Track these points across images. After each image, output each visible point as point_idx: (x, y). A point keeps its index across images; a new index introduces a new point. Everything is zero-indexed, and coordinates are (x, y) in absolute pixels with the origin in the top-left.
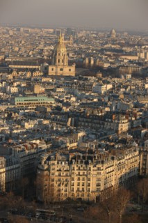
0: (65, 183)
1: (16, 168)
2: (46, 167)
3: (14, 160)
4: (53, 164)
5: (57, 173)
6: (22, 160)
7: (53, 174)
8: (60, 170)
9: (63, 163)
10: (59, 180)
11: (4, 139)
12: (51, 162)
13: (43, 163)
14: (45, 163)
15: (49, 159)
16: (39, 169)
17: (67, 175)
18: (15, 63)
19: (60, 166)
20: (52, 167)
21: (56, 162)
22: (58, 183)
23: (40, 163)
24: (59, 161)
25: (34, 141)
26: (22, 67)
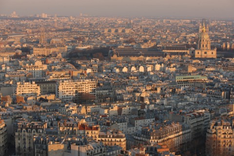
0: (229, 144)
1: (188, 133)
2: (214, 131)
3: (186, 126)
4: (220, 129)
5: (223, 136)
6: (192, 126)
7: (219, 137)
8: (225, 134)
9: (228, 128)
10: (225, 141)
11: (172, 110)
12: (218, 127)
13: (211, 127)
14: (213, 128)
15: (216, 125)
16: (208, 133)
17: (230, 137)
18: (168, 48)
19: (225, 131)
20: (219, 131)
21: (222, 127)
22: (224, 143)
23: (209, 128)
24: (224, 126)
25: (200, 111)
26: (173, 51)
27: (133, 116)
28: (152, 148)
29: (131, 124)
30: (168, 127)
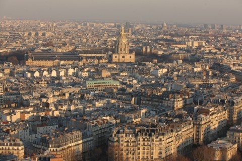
0: (132, 152)
1: (90, 140)
2: (116, 139)
3: (88, 133)
4: (122, 137)
5: (125, 144)
6: (95, 134)
7: (122, 145)
8: (128, 142)
9: (131, 136)
10: (127, 150)
11: (78, 116)
12: (120, 135)
13: (114, 135)
14: (115, 135)
15: (118, 132)
16: (111, 141)
17: (133, 146)
18: (85, 52)
19: (128, 138)
20: (121, 139)
21: (124, 135)
22: (127, 152)
23: (111, 136)
24: (126, 134)
25: (105, 118)
26: (90, 55)
27: (36, 123)
28: (45, 158)
29: (33, 131)
30: (68, 134)
